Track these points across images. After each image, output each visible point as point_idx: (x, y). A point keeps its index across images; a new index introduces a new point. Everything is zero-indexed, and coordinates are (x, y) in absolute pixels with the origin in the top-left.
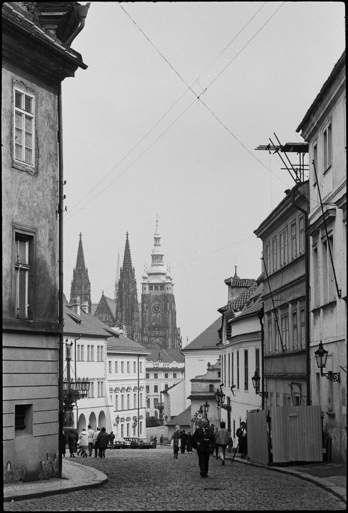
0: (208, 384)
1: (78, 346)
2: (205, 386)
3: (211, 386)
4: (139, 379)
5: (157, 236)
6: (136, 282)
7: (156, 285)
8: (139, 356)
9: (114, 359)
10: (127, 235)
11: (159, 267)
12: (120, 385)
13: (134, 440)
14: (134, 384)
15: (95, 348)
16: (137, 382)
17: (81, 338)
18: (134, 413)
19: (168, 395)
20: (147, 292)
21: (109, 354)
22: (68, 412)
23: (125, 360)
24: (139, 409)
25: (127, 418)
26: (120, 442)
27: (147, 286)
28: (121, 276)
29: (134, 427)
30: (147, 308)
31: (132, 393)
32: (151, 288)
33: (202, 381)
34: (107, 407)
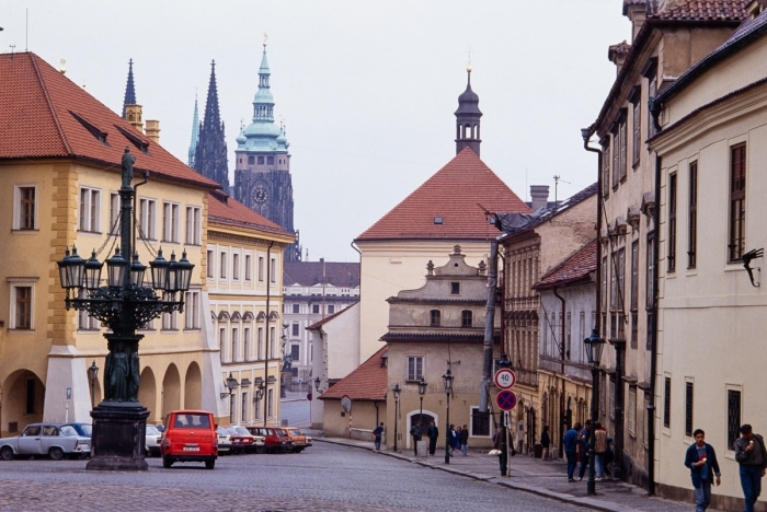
0: (429, 309)
1: (142, 201)
2: (420, 314)
3: (435, 315)
4: (268, 296)
5: (263, 72)
6: (225, 148)
7: (261, 155)
8: (271, 244)
9: (217, 248)
10: (213, 65)
11: (266, 124)
12: (230, 306)
13: (270, 433)
14: (257, 307)
15: (182, 211)
16: (265, 303)
17: (149, 183)
18: (256, 371)
19: (322, 335)
20: (245, 166)
21: (211, 234)
22: (123, 356)
23: (243, 251)
24: (267, 362)
25: (243, 380)
26: (242, 439)
27: (245, 157)
28: (200, 136)
29: (256, 400)
30: (244, 194)
31: (253, 326)
32: (251, 160)
33: (414, 302)
34: (206, 354)
